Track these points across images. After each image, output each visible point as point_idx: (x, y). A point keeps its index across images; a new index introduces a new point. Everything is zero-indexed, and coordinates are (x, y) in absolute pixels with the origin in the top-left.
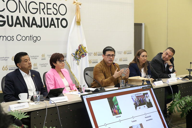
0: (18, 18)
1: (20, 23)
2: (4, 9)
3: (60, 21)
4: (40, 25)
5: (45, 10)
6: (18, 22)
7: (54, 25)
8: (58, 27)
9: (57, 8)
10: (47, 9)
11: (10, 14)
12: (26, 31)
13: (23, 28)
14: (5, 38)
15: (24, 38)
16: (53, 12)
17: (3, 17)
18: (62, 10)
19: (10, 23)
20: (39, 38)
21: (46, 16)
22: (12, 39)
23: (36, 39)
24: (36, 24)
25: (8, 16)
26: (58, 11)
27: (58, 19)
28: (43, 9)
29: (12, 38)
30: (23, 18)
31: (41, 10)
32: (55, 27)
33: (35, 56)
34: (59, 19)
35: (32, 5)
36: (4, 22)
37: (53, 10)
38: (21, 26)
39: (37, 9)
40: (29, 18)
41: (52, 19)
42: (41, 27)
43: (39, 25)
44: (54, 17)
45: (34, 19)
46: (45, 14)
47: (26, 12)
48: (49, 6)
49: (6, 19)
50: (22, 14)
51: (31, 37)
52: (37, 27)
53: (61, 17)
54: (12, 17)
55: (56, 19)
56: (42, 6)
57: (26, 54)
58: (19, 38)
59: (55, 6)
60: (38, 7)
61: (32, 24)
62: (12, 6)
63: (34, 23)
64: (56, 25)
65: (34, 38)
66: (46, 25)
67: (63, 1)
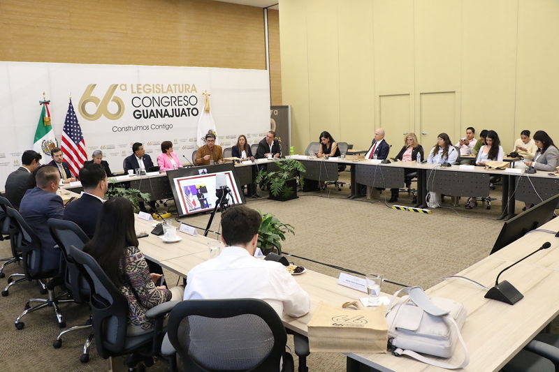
0: (152, 111)
1: (154, 115)
2: (140, 105)
3: (190, 111)
4: (172, 115)
5: (177, 103)
6: (152, 114)
7: (185, 114)
9: (188, 100)
10: (179, 101)
11: (145, 109)
12: (160, 121)
13: (157, 118)
14: (141, 127)
15: (157, 127)
16: (184, 103)
17: (139, 112)
18: (193, 101)
19: (146, 116)
20: (171, 126)
21: (177, 107)
23: (168, 127)
24: (168, 115)
25: (143, 111)
26: (189, 102)
27: (188, 109)
28: (174, 102)
29: (147, 127)
30: (157, 110)
31: (173, 104)
32: (186, 116)
34: (190, 109)
35: (165, 99)
36: (141, 115)
37: (184, 101)
38: (155, 117)
39: (169, 102)
40: (161, 110)
41: (183, 110)
42: (172, 117)
44: (185, 108)
45: (166, 110)
46: (176, 105)
47: (159, 106)
48: (180, 99)
49: (142, 113)
50: (155, 108)
51: (163, 125)
52: (169, 117)
53: (192, 107)
54: (147, 110)
56: (174, 99)
57: (141, 144)
58: (153, 127)
59: (186, 98)
60: (169, 100)
61: (165, 115)
62: (147, 102)
63: (166, 114)
64: (187, 114)
65: (167, 127)
66: (177, 114)
67: (194, 93)
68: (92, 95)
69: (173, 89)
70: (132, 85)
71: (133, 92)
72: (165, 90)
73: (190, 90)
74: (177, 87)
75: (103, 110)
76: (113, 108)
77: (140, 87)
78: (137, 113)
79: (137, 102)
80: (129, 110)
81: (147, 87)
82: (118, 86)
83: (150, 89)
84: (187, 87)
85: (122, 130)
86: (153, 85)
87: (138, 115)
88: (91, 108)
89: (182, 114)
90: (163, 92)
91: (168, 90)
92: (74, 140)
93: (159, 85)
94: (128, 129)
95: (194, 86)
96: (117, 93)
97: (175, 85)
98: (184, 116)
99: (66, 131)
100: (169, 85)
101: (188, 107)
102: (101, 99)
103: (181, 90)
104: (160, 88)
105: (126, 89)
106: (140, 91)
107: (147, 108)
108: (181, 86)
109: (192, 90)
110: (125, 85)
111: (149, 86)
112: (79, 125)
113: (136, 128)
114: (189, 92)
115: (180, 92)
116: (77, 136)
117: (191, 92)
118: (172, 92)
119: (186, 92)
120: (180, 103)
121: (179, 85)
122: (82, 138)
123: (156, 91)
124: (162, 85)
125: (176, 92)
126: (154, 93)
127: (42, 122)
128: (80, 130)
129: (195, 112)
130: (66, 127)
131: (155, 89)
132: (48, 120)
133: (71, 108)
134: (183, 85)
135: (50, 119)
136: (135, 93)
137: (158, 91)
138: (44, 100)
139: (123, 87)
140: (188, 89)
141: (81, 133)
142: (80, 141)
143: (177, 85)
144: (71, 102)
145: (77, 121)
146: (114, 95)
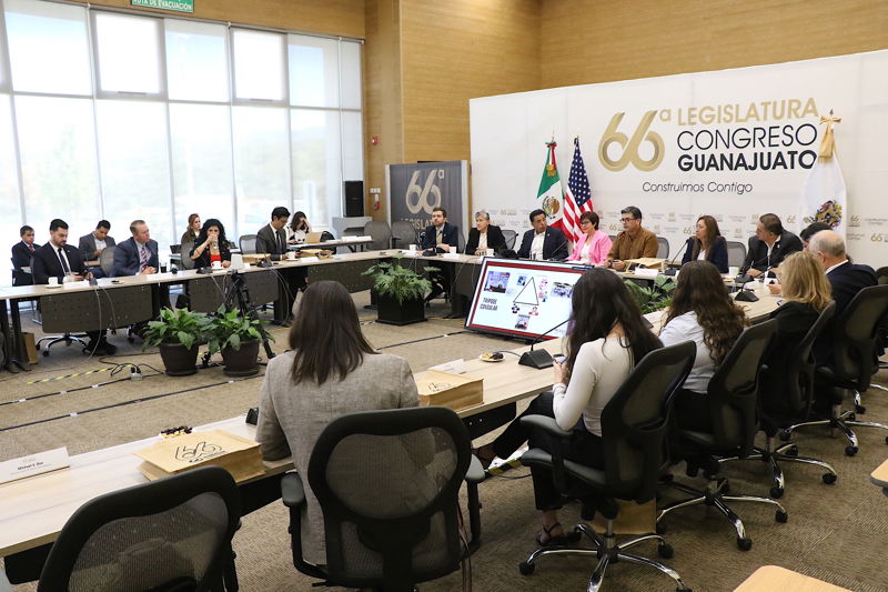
0: (712, 157)
1: (715, 165)
2: (692, 146)
3: (796, 157)
4: (753, 166)
5: (766, 141)
6: (712, 163)
7: (783, 164)
8: (792, 167)
9: (793, 133)
10: (770, 137)
11: (700, 152)
12: (726, 176)
13: (720, 172)
14: (690, 187)
15: (720, 188)
16: (783, 141)
17: (690, 158)
18: (805, 135)
19: (700, 166)
20: (748, 188)
21: (766, 151)
23: (743, 189)
24: (744, 165)
25: (696, 156)
26: (795, 138)
27: (792, 153)
28: (760, 139)
29: (701, 188)
30: (722, 156)
31: (757, 140)
32: (786, 168)
34: (796, 152)
35: (742, 134)
36: (691, 164)
37: (783, 137)
38: (718, 169)
39: (749, 140)
40: (731, 155)
41: (780, 154)
42: (754, 168)
43: (750, 167)
44: (784, 150)
45: (741, 156)
46: (764, 146)
47: (728, 147)
48: (774, 132)
49: (693, 161)
50: (719, 151)
51: (733, 185)
52: (746, 169)
53: (801, 149)
54: (703, 156)
55: (789, 153)
56: (760, 134)
58: (712, 187)
59: (788, 130)
60: (751, 136)
61: (738, 165)
62: (705, 140)
64: (788, 164)
65: (741, 188)
66: (765, 164)
67: (810, 119)
68: (616, 131)
69: (761, 116)
70: (680, 111)
71: (680, 124)
72: (742, 115)
73: (800, 112)
74: (770, 108)
75: (631, 156)
76: (646, 151)
77: (693, 113)
78: (685, 160)
79: (687, 141)
80: (672, 154)
81: (707, 112)
82: (657, 115)
83: (713, 116)
84: (794, 105)
85: (657, 189)
86: (720, 107)
87: (686, 164)
88: (615, 152)
89: (776, 164)
90: (738, 120)
91: (749, 116)
92: (577, 200)
93: (731, 107)
94: (668, 187)
95: (811, 101)
96: (656, 126)
97: (765, 104)
98: (780, 168)
99: (570, 185)
100: (753, 106)
101: (791, 149)
102: (630, 137)
103: (778, 114)
104: (733, 112)
105: (669, 119)
106: (693, 120)
107: (703, 152)
108: (779, 107)
109: (806, 111)
110: (669, 111)
111: (712, 110)
112: (586, 178)
113: (681, 188)
114: (797, 116)
115: (776, 117)
116: (581, 194)
117: (803, 116)
118: (758, 120)
119: (789, 117)
120: (774, 141)
121: (775, 103)
122: (588, 197)
123: (724, 119)
124: (737, 106)
125: (765, 118)
126: (719, 122)
127: (546, 171)
128: (588, 185)
129: (808, 159)
130: (570, 179)
131: (723, 115)
132: (551, 168)
133: (578, 151)
134: (783, 102)
135: (555, 168)
136: (684, 124)
137: (728, 118)
138: (550, 142)
139: (665, 115)
140: (795, 111)
141: (588, 190)
142: (585, 201)
143: (769, 103)
144: (576, 142)
145: (584, 172)
146: (649, 129)
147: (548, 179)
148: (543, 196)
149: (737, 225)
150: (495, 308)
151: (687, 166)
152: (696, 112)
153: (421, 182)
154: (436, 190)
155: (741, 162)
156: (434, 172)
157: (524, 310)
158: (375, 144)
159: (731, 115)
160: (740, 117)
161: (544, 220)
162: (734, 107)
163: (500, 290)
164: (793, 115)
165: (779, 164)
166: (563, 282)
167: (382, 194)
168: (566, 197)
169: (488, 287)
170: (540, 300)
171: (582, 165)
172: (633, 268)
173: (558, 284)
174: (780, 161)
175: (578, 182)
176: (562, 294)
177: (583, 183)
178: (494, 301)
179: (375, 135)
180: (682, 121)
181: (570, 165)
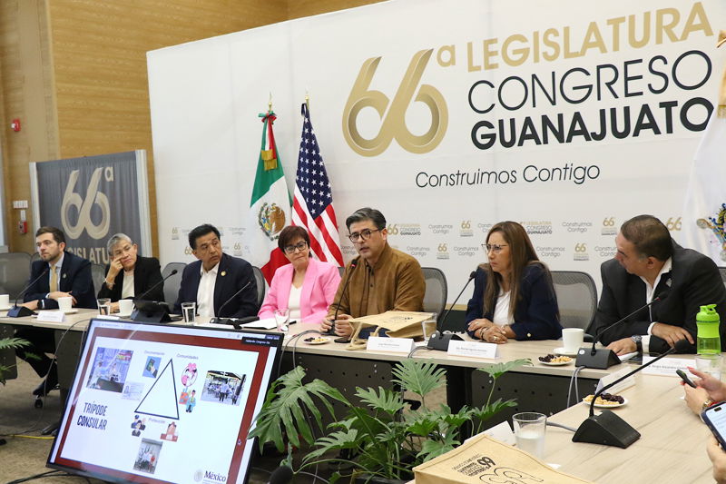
0: (528, 122)
1: (534, 136)
2: (493, 105)
3: (676, 112)
4: (598, 133)
5: (619, 87)
6: (529, 133)
7: (653, 125)
8: (670, 130)
9: (667, 70)
10: (627, 79)
11: (507, 116)
12: (553, 153)
13: (542, 146)
14: (493, 176)
15: (544, 175)
16: (650, 85)
17: (490, 126)
18: (691, 71)
19: (508, 138)
20: (593, 172)
22: (511, 177)
23: (583, 175)
24: (584, 132)
25: (501, 122)
26: (671, 78)
27: (668, 106)
28: (609, 85)
29: (513, 176)
30: (545, 120)
31: (604, 89)
32: (657, 132)
33: (579, 223)
34: (675, 103)
35: (577, 79)
36: (493, 137)
37: (650, 78)
38: (538, 142)
39: (590, 87)
40: (560, 117)
41: (646, 109)
42: (601, 137)
43: (593, 134)
44: (653, 101)
45: (577, 117)
46: (616, 97)
47: (553, 103)
48: (633, 70)
49: (496, 130)
50: (540, 109)
51: (566, 168)
52: (588, 139)
53: (683, 97)
54: (512, 121)
55: (662, 105)
56: (607, 75)
58: (531, 174)
59: (658, 66)
60: (592, 80)
61: (573, 132)
62: (513, 93)
63: (579, 128)
64: (662, 125)
65: (580, 173)
66: (621, 128)
67: (697, 40)
68: (369, 90)
69: (609, 44)
70: (470, 45)
71: (472, 68)
72: (576, 46)
73: (678, 30)
74: (624, 28)
75: (394, 129)
76: (418, 119)
77: (492, 48)
78: (483, 130)
79: (484, 97)
80: (461, 121)
81: (516, 45)
82: (434, 56)
83: (525, 52)
84: (668, 19)
85: (439, 182)
86: (536, 35)
87: (484, 137)
88: (369, 123)
89: (640, 126)
90: (568, 55)
91: (587, 45)
92: (310, 206)
93: (555, 33)
94: (456, 178)
95: (698, 8)
96: (433, 76)
97: (615, 23)
98: (647, 133)
99: (298, 182)
100: (593, 28)
101: (665, 97)
102: (391, 95)
103: (639, 36)
104: (560, 40)
105: (452, 62)
106: (493, 60)
107: (512, 114)
108: (640, 24)
109: (690, 27)
110: (452, 49)
111: (523, 39)
112: (322, 169)
113: (478, 178)
114: (673, 38)
115: (634, 44)
116: (317, 197)
117: (684, 37)
118: (604, 50)
119: (659, 41)
120: (634, 86)
121: (632, 18)
122: (328, 201)
123: (545, 54)
124: (567, 30)
125: (616, 48)
126: (536, 60)
127: (262, 162)
128: (326, 181)
129: (698, 113)
130: (299, 173)
131: (543, 48)
132: (269, 156)
133: (308, 125)
134: (647, 15)
135: (275, 156)
136: (478, 68)
137: (551, 51)
138: (265, 112)
139: (446, 56)
140: (669, 29)
141: (327, 190)
142: (323, 209)
143: (623, 19)
144: (305, 111)
145: (319, 159)
146: (423, 81)
147: (266, 176)
148: (259, 203)
149: (578, 238)
150: (103, 425)
151: (487, 141)
152: (497, 47)
153: (82, 189)
154: (103, 200)
155: (578, 127)
156: (98, 170)
157: (153, 431)
158: (17, 130)
159: (555, 46)
160: (571, 50)
161: (215, 244)
162: (561, 32)
163: (114, 385)
164: (665, 35)
165: (646, 126)
166: (225, 369)
167: (29, 210)
168: (294, 203)
169: (94, 380)
170: (183, 407)
171: (316, 148)
172: (365, 333)
173: (215, 375)
174: (646, 122)
175: (311, 177)
176: (222, 396)
177: (317, 178)
178: (101, 410)
179: (16, 117)
180: (475, 64)
181: (297, 149)
